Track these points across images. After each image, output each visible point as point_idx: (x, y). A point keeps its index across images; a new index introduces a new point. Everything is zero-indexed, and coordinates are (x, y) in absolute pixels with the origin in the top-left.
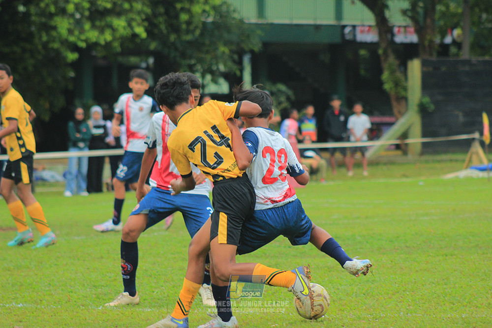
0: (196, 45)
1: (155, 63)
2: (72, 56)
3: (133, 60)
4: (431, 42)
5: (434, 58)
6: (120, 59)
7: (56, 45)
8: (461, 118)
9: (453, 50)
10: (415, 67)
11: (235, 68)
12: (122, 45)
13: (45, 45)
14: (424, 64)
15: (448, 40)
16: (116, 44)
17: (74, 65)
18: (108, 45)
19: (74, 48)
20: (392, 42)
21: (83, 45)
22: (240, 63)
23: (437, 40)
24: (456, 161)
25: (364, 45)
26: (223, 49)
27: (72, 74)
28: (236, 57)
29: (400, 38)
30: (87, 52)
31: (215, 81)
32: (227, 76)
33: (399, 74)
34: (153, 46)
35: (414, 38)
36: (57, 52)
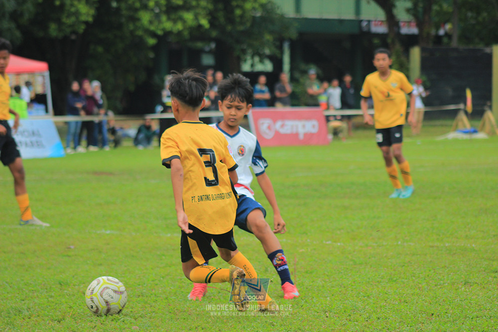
0: (248, 34)
1: (217, 47)
2: (152, 41)
3: (199, 45)
4: (428, 34)
5: (430, 46)
6: (190, 44)
7: (140, 33)
8: (450, 92)
9: (445, 40)
10: (416, 53)
11: (277, 52)
12: (191, 33)
13: (132, 32)
14: (423, 50)
15: (441, 32)
16: (186, 33)
17: (154, 48)
18: (179, 33)
19: (154, 35)
20: (399, 34)
21: (160, 33)
22: (281, 48)
23: (433, 32)
24: (446, 126)
25: (377, 35)
26: (268, 37)
27: (151, 55)
28: (278, 43)
29: (405, 30)
30: (164, 38)
31: (261, 61)
32: (272, 58)
33: (403, 59)
34: (214, 34)
35: (414, 30)
36: (141, 38)
